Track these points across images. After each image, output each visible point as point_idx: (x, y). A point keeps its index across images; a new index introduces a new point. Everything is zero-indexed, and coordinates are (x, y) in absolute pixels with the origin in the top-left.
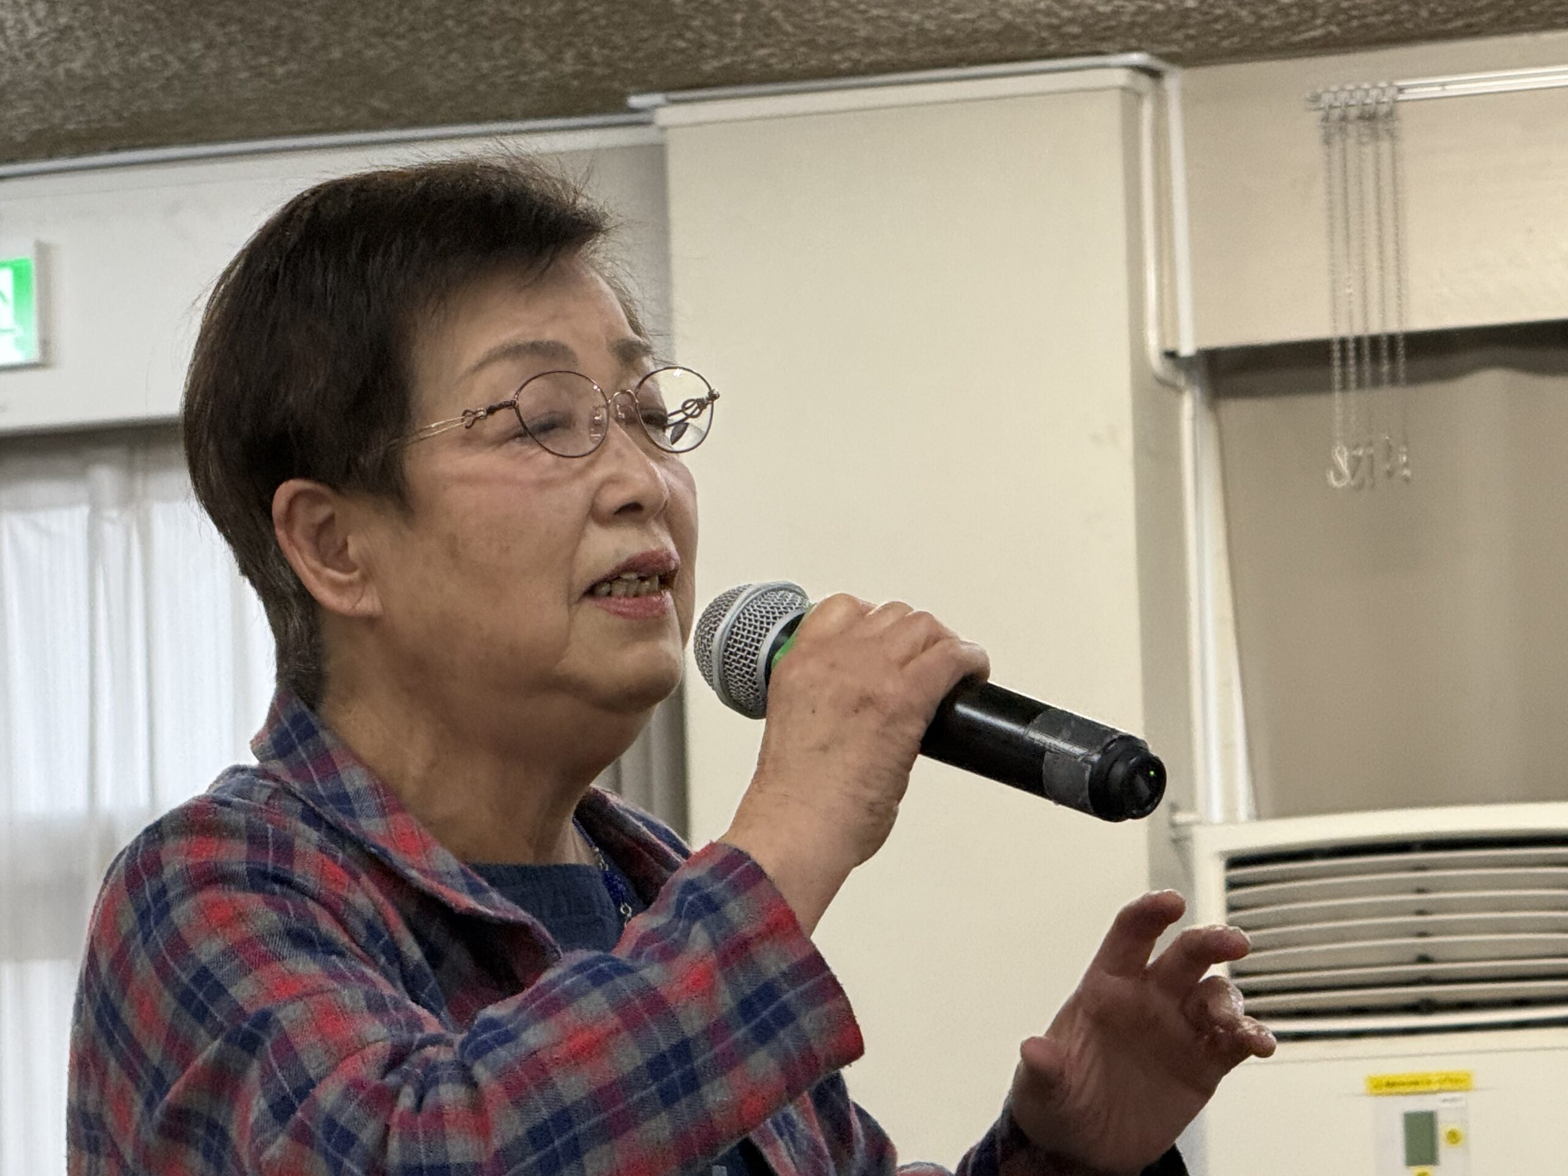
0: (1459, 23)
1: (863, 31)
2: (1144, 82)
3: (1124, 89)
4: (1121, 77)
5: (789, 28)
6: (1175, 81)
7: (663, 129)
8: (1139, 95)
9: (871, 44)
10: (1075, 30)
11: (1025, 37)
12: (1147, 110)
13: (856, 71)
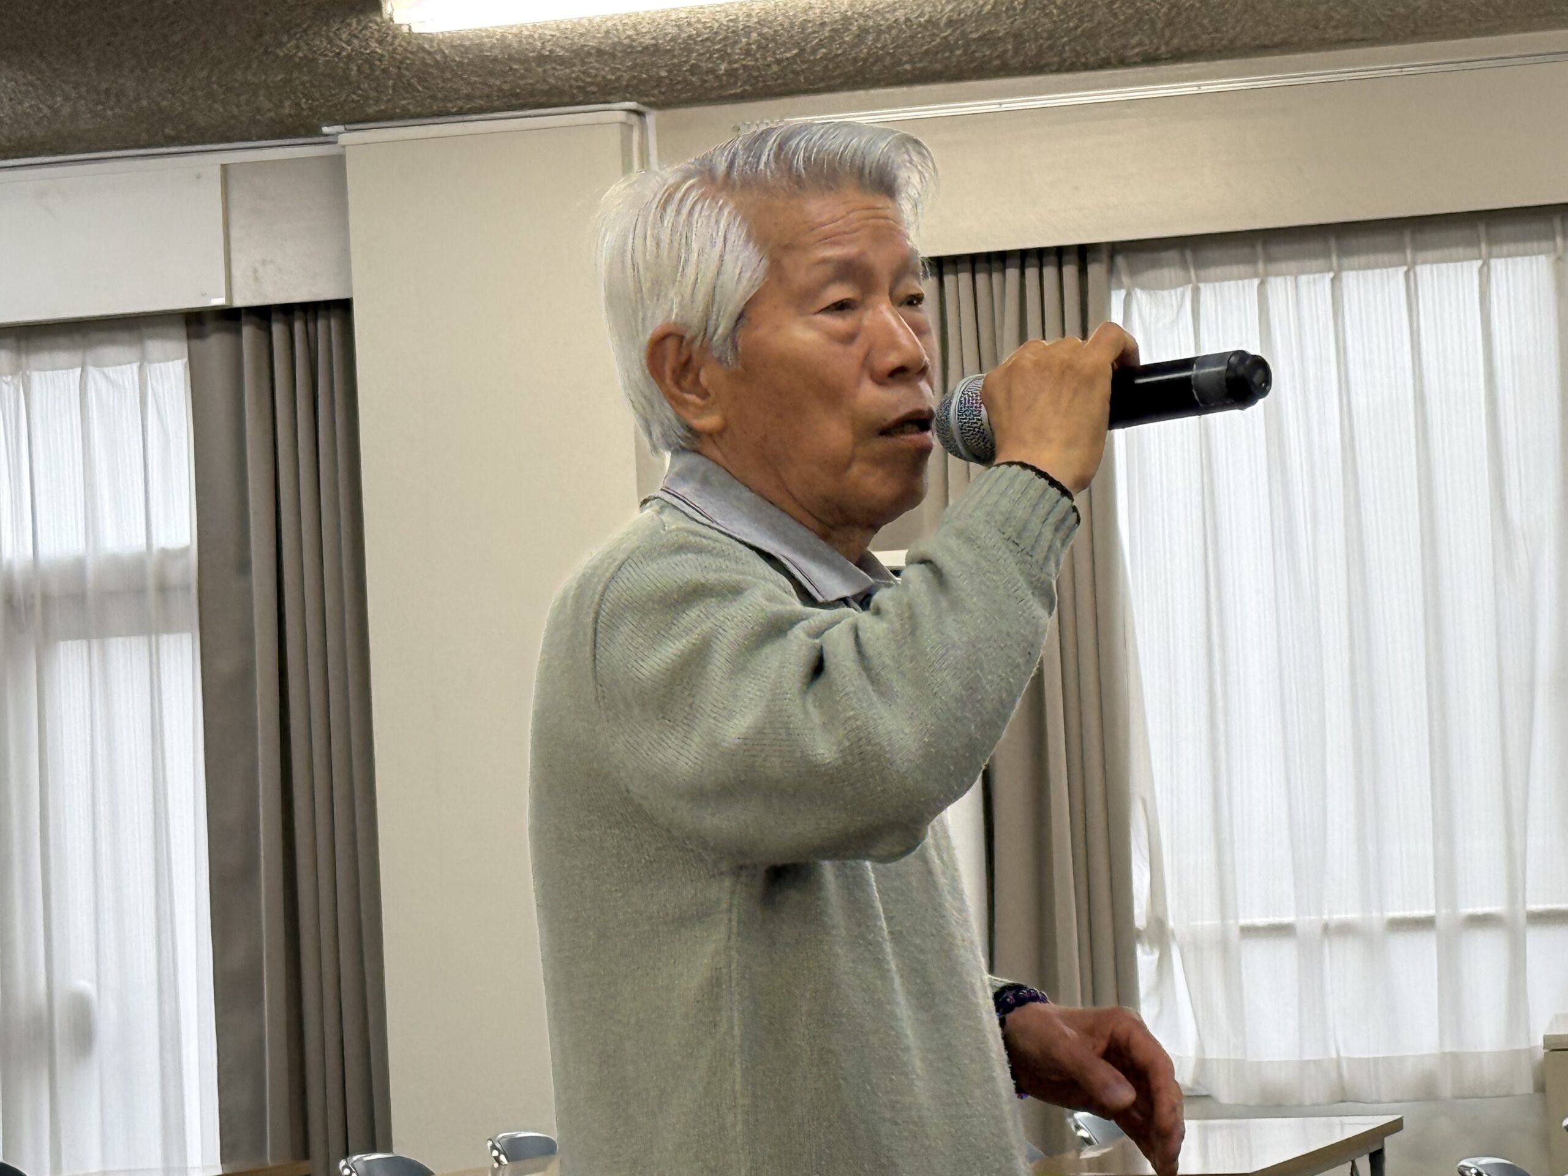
0: (822, 85)
1: (466, 91)
2: (634, 118)
3: (621, 123)
4: (621, 116)
5: (420, 88)
6: (652, 118)
7: (344, 147)
8: (631, 127)
9: (469, 97)
10: (594, 89)
11: (562, 92)
12: (636, 136)
13: (461, 112)
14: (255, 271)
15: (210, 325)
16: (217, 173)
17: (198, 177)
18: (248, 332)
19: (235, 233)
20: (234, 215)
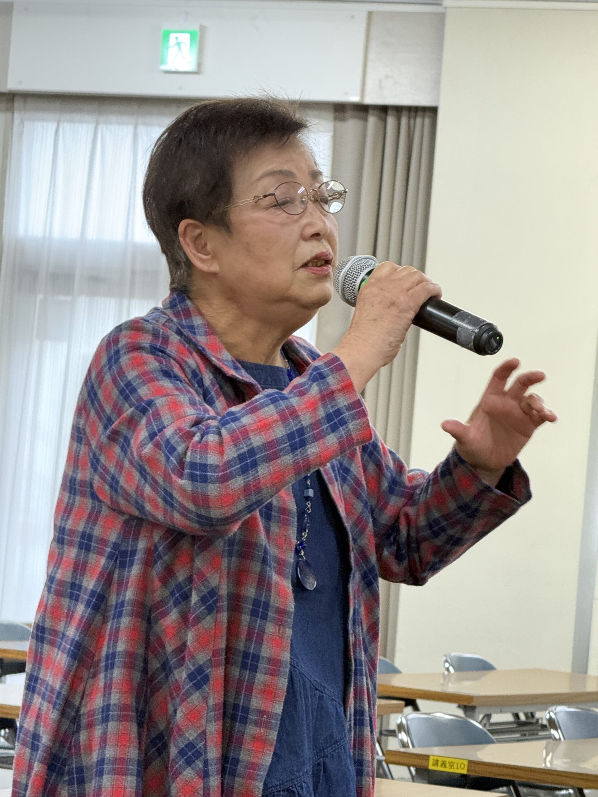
14: (381, 82)
15: (349, 113)
16: (364, 16)
17: (353, 17)
18: (372, 120)
19: (372, 56)
20: (373, 44)
